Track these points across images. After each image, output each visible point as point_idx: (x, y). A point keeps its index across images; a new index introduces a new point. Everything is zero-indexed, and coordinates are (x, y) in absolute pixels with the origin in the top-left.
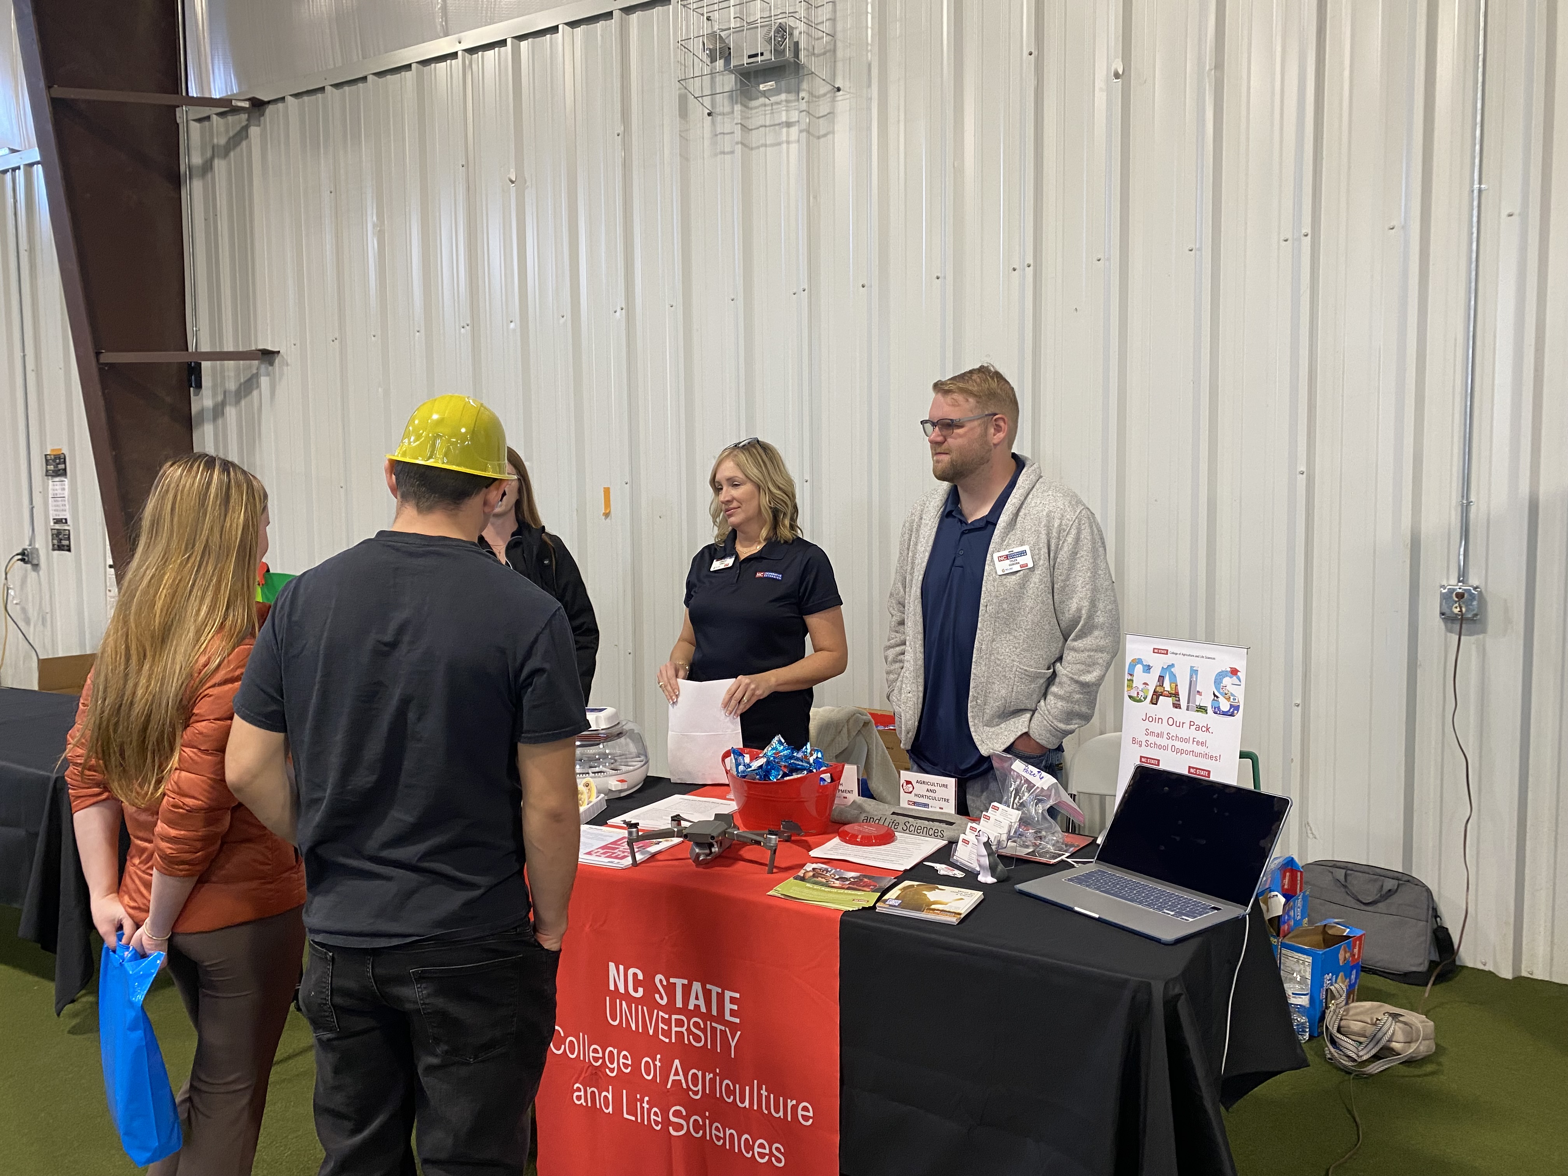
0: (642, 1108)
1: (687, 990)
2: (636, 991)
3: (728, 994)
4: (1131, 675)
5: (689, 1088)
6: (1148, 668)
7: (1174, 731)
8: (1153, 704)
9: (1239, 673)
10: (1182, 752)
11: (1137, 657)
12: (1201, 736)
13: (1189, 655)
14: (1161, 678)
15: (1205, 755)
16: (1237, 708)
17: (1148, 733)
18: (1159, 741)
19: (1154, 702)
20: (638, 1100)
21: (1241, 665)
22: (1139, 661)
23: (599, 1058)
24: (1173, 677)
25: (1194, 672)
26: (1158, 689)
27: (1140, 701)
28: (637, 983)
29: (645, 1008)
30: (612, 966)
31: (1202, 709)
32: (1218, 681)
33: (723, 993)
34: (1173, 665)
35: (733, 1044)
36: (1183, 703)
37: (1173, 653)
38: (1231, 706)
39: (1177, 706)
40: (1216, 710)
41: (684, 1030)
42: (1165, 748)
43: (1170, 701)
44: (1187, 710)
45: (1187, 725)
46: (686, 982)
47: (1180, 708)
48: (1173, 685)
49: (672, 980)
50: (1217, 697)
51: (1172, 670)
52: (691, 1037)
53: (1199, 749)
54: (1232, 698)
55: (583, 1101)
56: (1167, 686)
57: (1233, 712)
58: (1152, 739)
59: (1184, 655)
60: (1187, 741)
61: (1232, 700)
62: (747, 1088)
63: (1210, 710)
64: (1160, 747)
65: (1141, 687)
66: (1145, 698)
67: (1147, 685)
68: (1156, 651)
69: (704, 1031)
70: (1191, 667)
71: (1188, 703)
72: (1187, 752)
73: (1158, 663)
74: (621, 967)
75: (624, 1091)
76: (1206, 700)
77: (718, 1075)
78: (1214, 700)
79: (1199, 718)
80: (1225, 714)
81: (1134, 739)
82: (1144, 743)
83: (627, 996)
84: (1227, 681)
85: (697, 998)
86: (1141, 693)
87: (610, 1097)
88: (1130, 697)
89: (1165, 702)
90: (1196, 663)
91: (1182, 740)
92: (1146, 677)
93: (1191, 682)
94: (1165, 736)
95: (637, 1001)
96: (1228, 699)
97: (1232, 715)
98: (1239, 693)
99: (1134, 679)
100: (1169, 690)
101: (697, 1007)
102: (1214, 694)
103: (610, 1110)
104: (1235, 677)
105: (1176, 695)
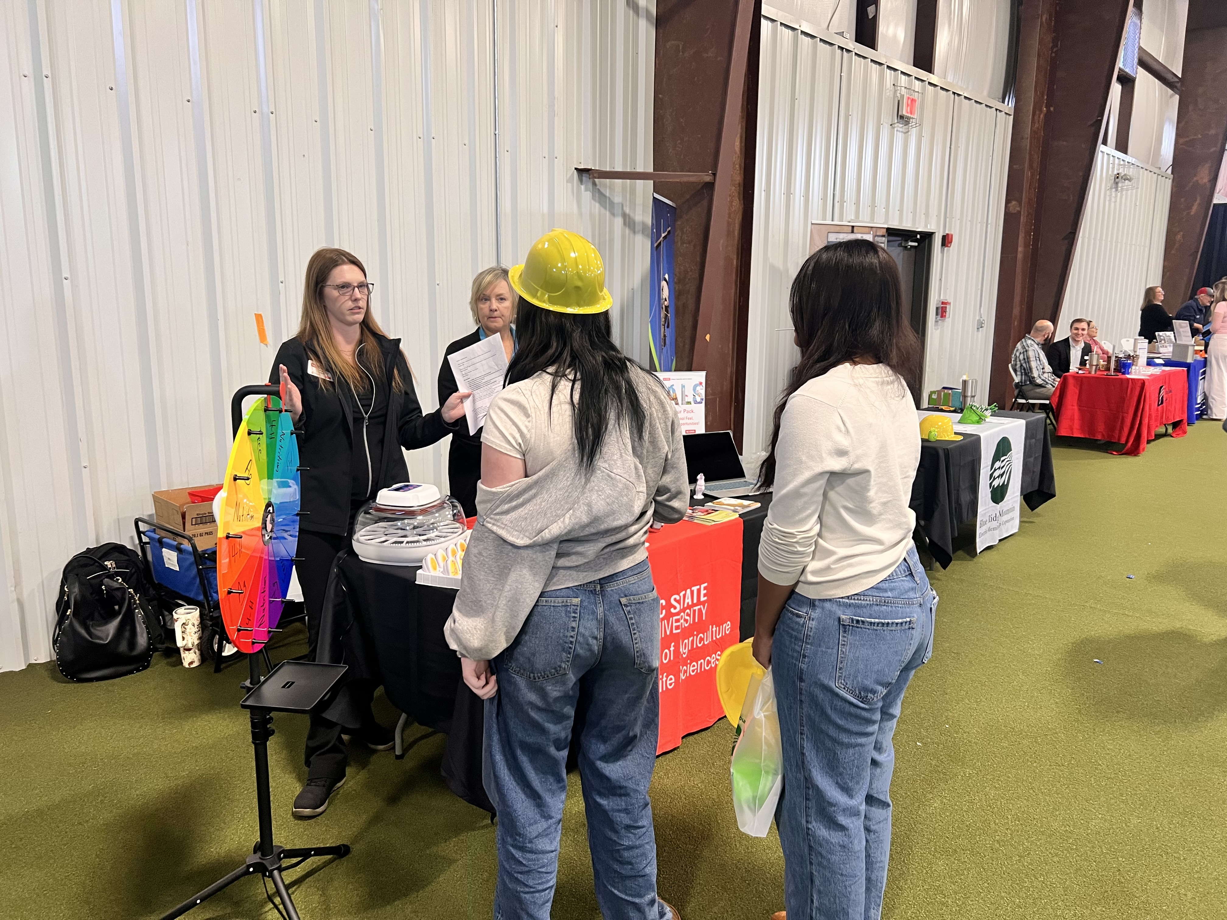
3: (702, 586)
12: (690, 415)
25: (683, 386)
31: (689, 403)
32: (694, 390)
63: (692, 403)
76: (690, 399)
79: (688, 407)
90: (683, 382)
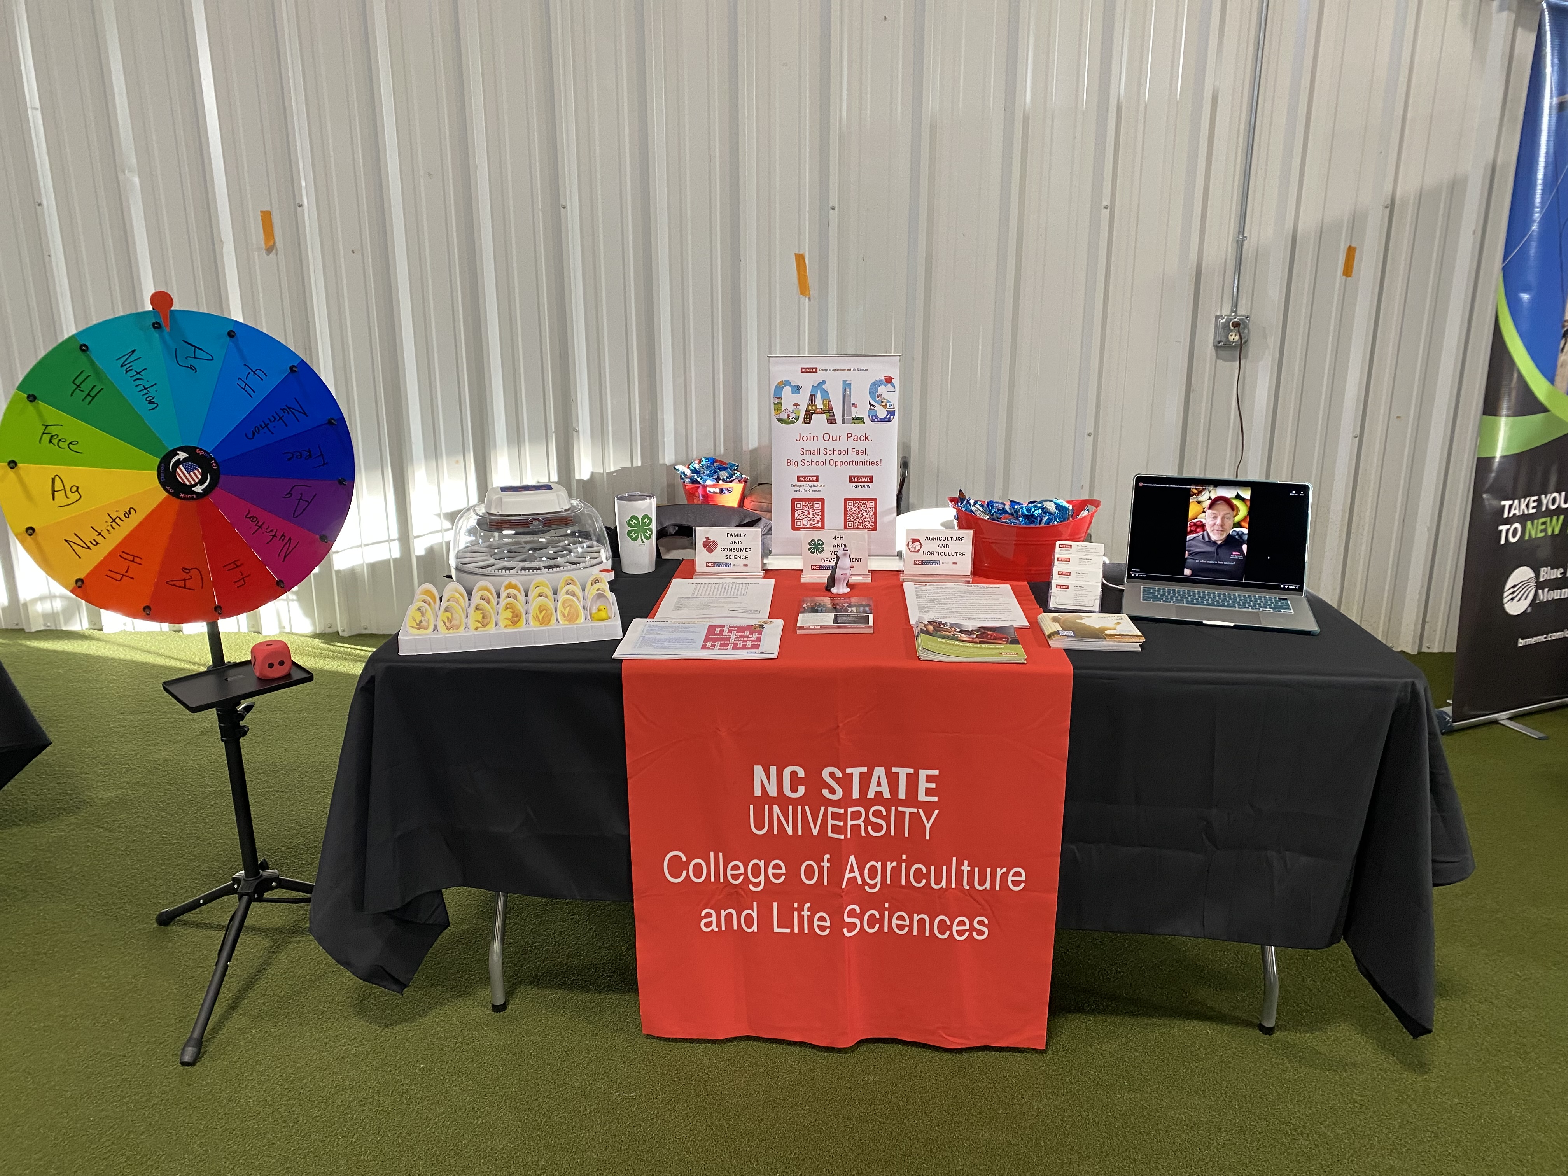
0: (801, 917)
1: (866, 779)
2: (794, 790)
3: (923, 773)
4: (778, 398)
5: (865, 883)
6: (797, 389)
7: (830, 445)
8: (806, 423)
9: (893, 381)
10: (841, 464)
11: (784, 379)
12: (860, 445)
13: (841, 370)
14: (813, 397)
15: (867, 463)
16: (893, 413)
17: (803, 452)
18: (816, 458)
19: (806, 420)
20: (796, 909)
21: (895, 374)
22: (787, 383)
23: (739, 875)
24: (825, 394)
25: (847, 385)
26: (810, 408)
27: (792, 422)
28: (795, 782)
29: (807, 808)
30: (758, 770)
31: (859, 420)
32: (873, 391)
33: (916, 774)
34: (824, 382)
35: (928, 826)
36: (839, 417)
37: (823, 370)
38: (888, 412)
39: (832, 421)
40: (874, 418)
41: (860, 822)
42: (823, 463)
43: (824, 417)
44: (843, 422)
45: (844, 438)
46: (865, 769)
47: (836, 423)
48: (826, 402)
49: (848, 771)
50: (874, 406)
51: (823, 387)
52: (869, 828)
53: (862, 458)
54: (888, 404)
55: (714, 927)
56: (819, 403)
57: (890, 417)
58: (808, 458)
59: (835, 371)
60: (846, 452)
61: (888, 407)
62: (945, 868)
63: (867, 420)
64: (818, 464)
65: (791, 408)
66: (797, 419)
67: (799, 405)
68: (803, 370)
69: (887, 819)
70: (844, 381)
71: (844, 416)
72: (846, 463)
73: (808, 382)
74: (773, 770)
75: (775, 904)
77: (904, 861)
78: (870, 409)
79: (857, 429)
80: (883, 420)
81: (789, 462)
82: (800, 463)
83: (782, 800)
84: (882, 389)
85: (879, 784)
86: (792, 415)
87: (755, 915)
88: (780, 420)
89: (819, 420)
90: (847, 375)
91: (840, 452)
92: (796, 398)
93: (844, 396)
94: (822, 451)
95: (795, 802)
96: (885, 406)
97: (889, 421)
98: (894, 399)
99: (783, 401)
100: (822, 406)
101: (879, 794)
102: (870, 403)
103: (755, 928)
104: (889, 385)
105: (830, 410)
